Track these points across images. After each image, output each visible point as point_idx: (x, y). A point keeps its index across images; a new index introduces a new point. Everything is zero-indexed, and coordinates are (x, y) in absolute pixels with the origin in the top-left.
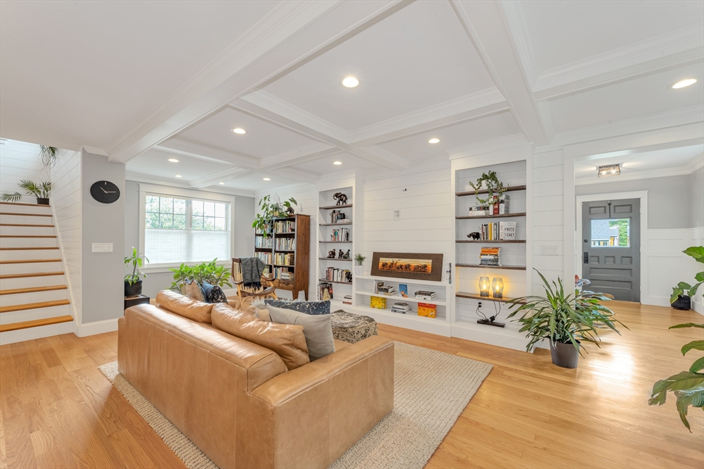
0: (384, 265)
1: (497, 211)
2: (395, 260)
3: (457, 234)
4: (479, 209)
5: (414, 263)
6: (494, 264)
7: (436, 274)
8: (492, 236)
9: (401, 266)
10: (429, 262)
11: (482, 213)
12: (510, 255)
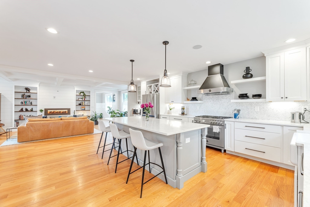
0: (50, 112)
1: (85, 99)
2: (55, 110)
3: (76, 104)
4: (81, 99)
5: (62, 111)
6: (84, 110)
7: (69, 113)
8: (84, 105)
9: (57, 112)
10: (67, 111)
11: (82, 100)
12: (87, 108)
